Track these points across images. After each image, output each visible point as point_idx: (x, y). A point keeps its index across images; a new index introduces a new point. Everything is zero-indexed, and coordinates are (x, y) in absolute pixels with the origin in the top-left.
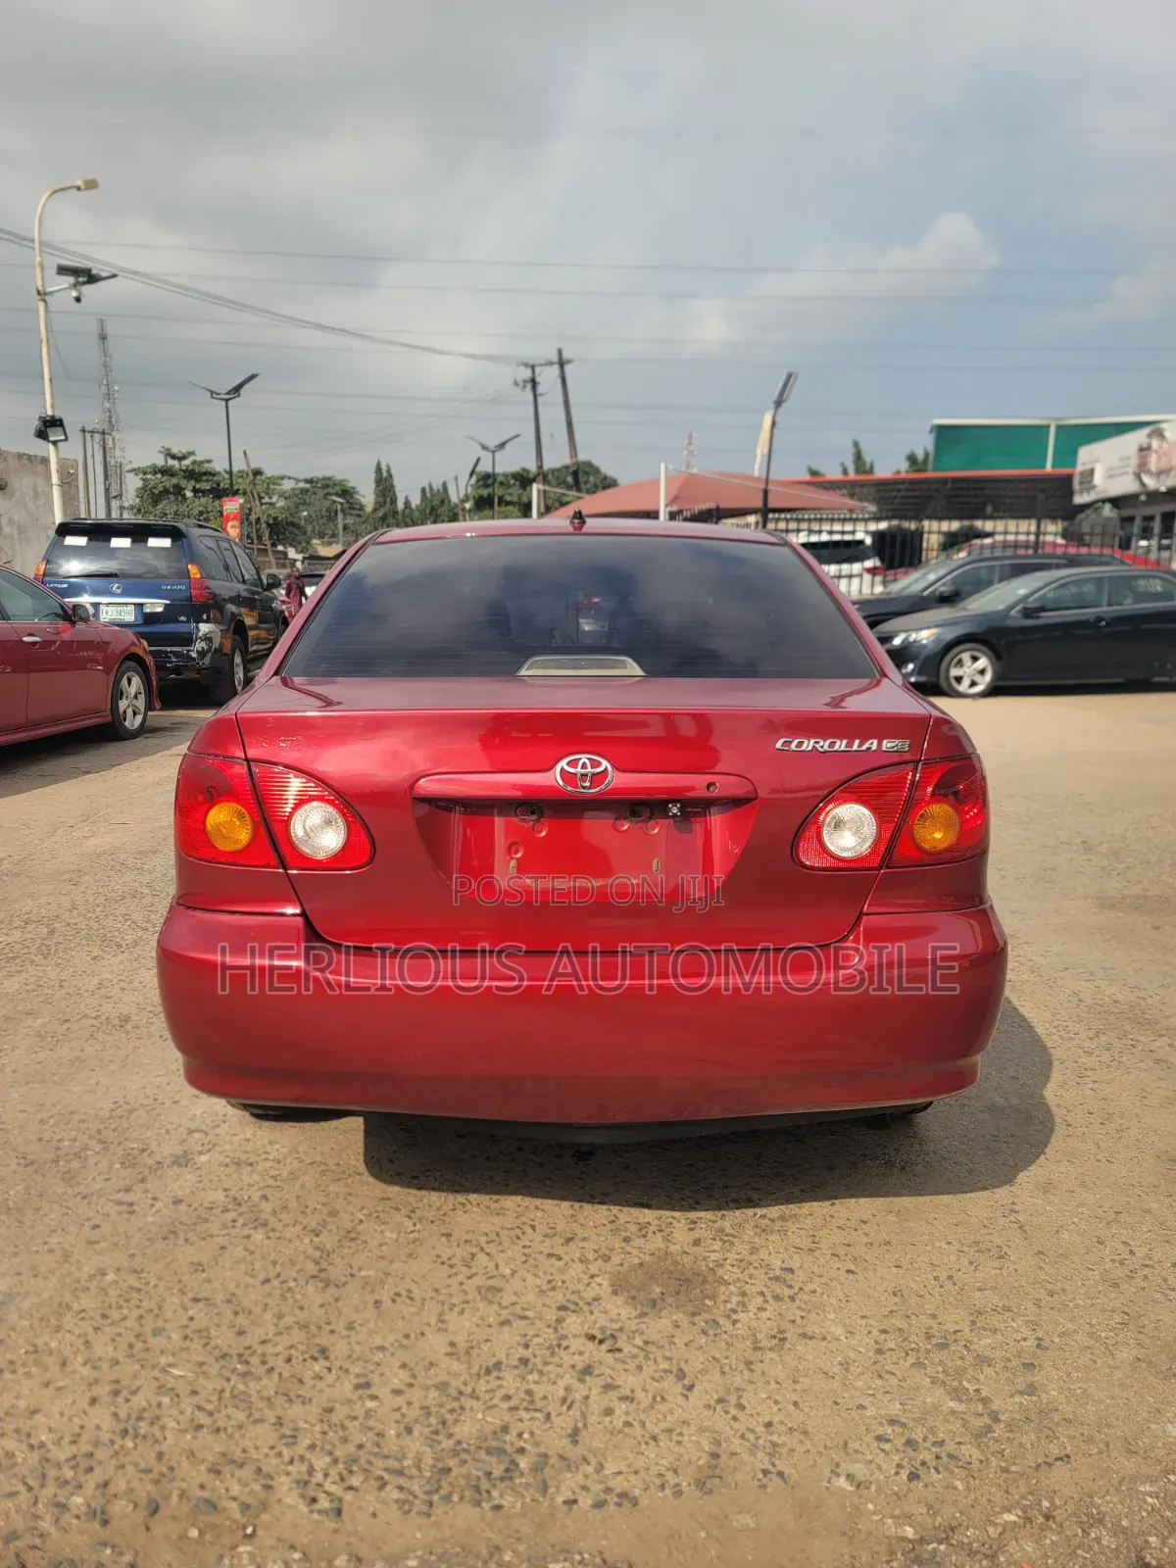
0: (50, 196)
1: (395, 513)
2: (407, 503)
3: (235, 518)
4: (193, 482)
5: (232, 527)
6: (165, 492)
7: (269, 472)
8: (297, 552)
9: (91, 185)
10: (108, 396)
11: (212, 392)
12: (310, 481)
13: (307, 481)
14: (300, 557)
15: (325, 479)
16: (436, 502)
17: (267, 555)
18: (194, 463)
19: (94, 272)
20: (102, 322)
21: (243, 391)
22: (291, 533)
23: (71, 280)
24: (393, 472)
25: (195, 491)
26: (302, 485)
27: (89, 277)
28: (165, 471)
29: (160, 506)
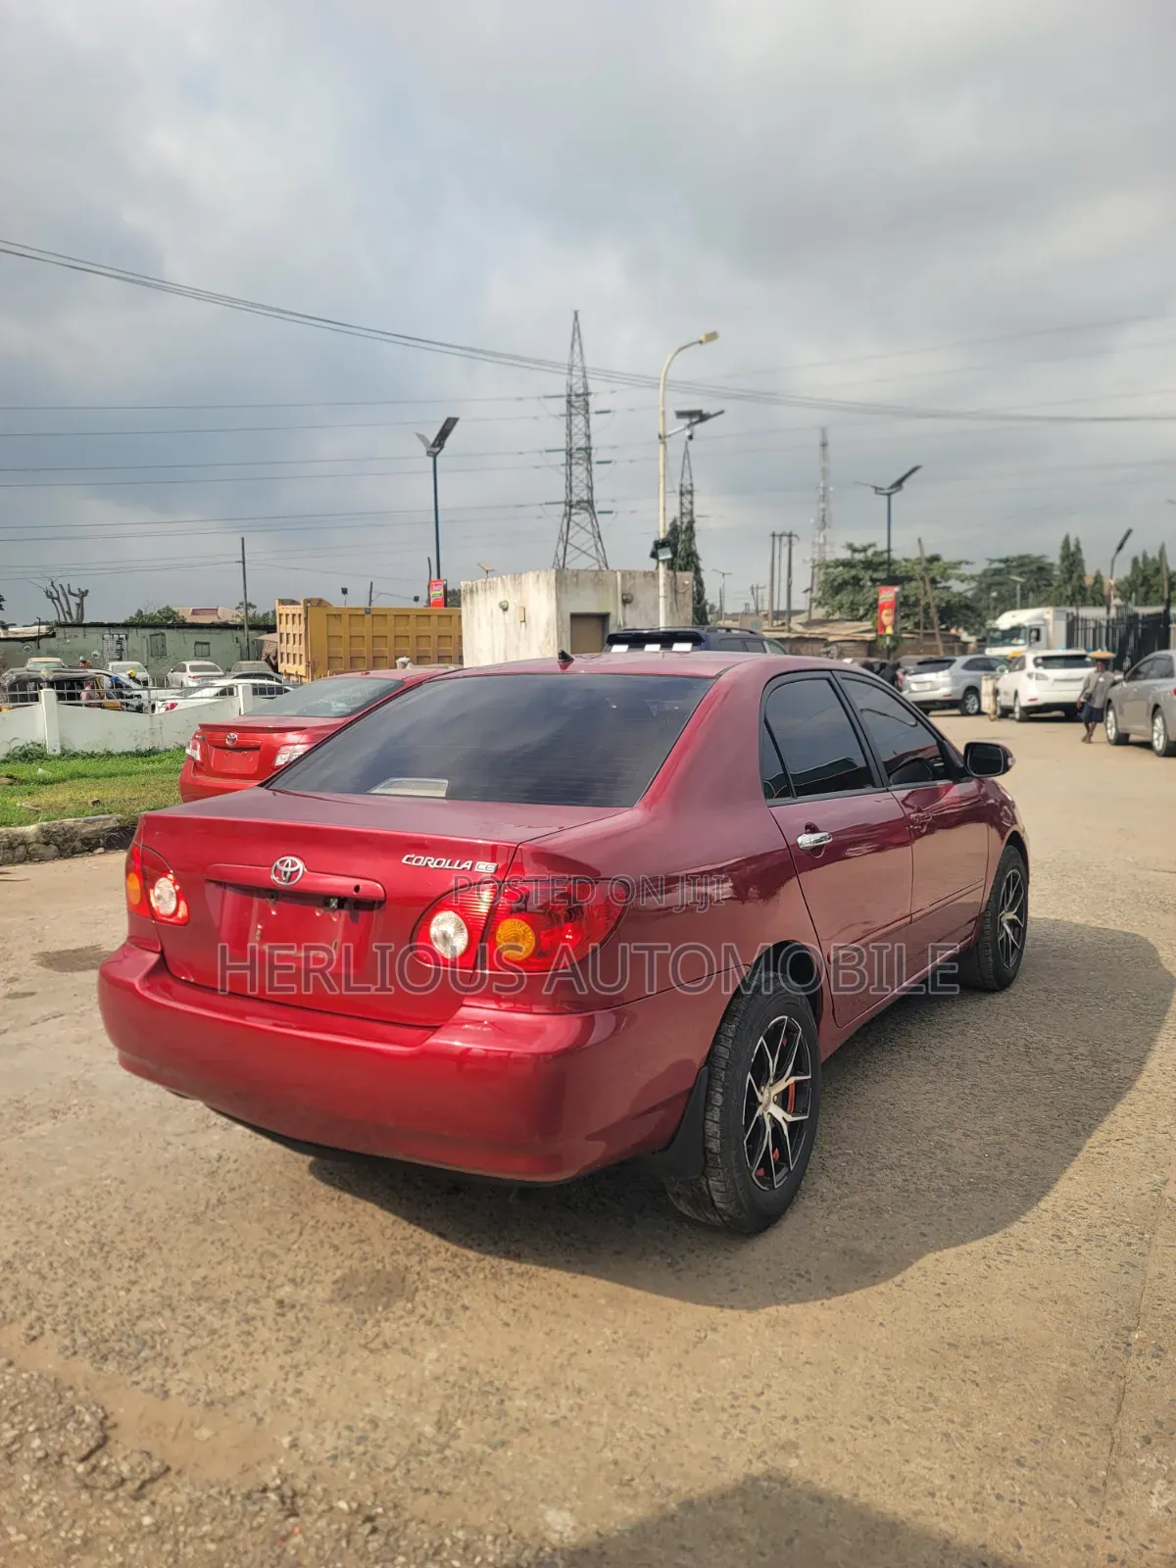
0: (676, 354)
1: (1082, 589)
2: (1098, 579)
3: (890, 607)
4: (870, 572)
5: (887, 615)
6: (845, 583)
7: (947, 557)
8: (970, 635)
9: (712, 337)
10: (824, 498)
11: (876, 488)
12: (1006, 561)
13: (1001, 561)
14: (973, 639)
15: (1021, 558)
16: (1150, 572)
17: (935, 639)
18: (875, 554)
19: (705, 412)
20: (824, 430)
21: (905, 484)
22: (964, 615)
23: (686, 421)
24: (1082, 546)
25: (874, 581)
26: (996, 565)
27: (702, 417)
28: (847, 564)
29: (838, 597)
